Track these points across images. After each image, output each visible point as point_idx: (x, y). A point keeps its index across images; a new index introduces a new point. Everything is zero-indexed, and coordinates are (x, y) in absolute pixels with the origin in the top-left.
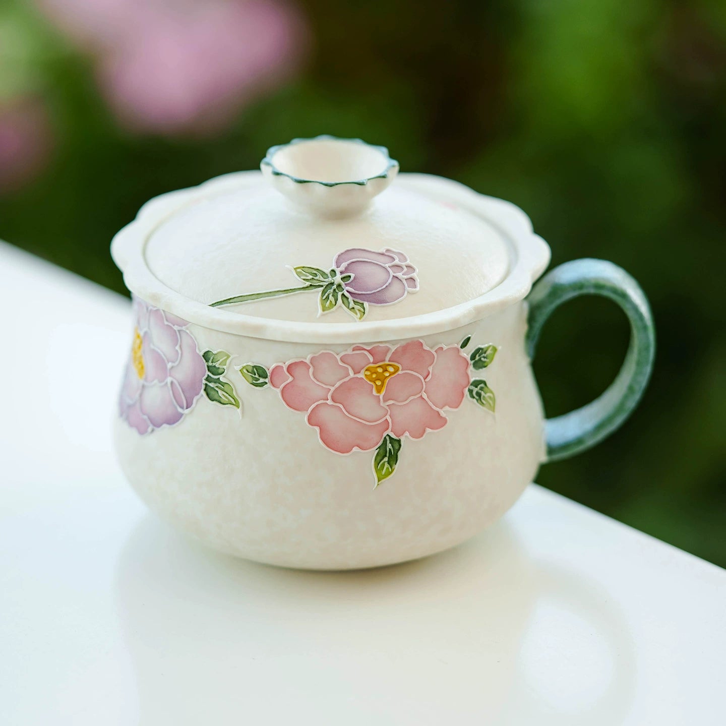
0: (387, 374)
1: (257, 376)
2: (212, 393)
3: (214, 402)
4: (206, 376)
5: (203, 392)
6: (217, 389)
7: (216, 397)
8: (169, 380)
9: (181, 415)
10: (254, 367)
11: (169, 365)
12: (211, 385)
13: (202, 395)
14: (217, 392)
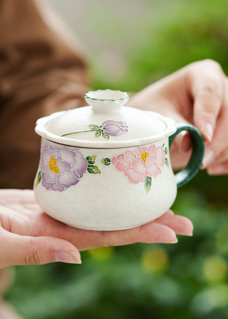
0: (146, 156)
1: (107, 162)
2: (90, 170)
3: (92, 173)
4: (88, 165)
5: (87, 171)
6: (92, 169)
7: (92, 171)
8: (72, 170)
9: (79, 180)
10: (106, 159)
11: (72, 165)
12: (90, 168)
13: (86, 172)
14: (92, 170)
